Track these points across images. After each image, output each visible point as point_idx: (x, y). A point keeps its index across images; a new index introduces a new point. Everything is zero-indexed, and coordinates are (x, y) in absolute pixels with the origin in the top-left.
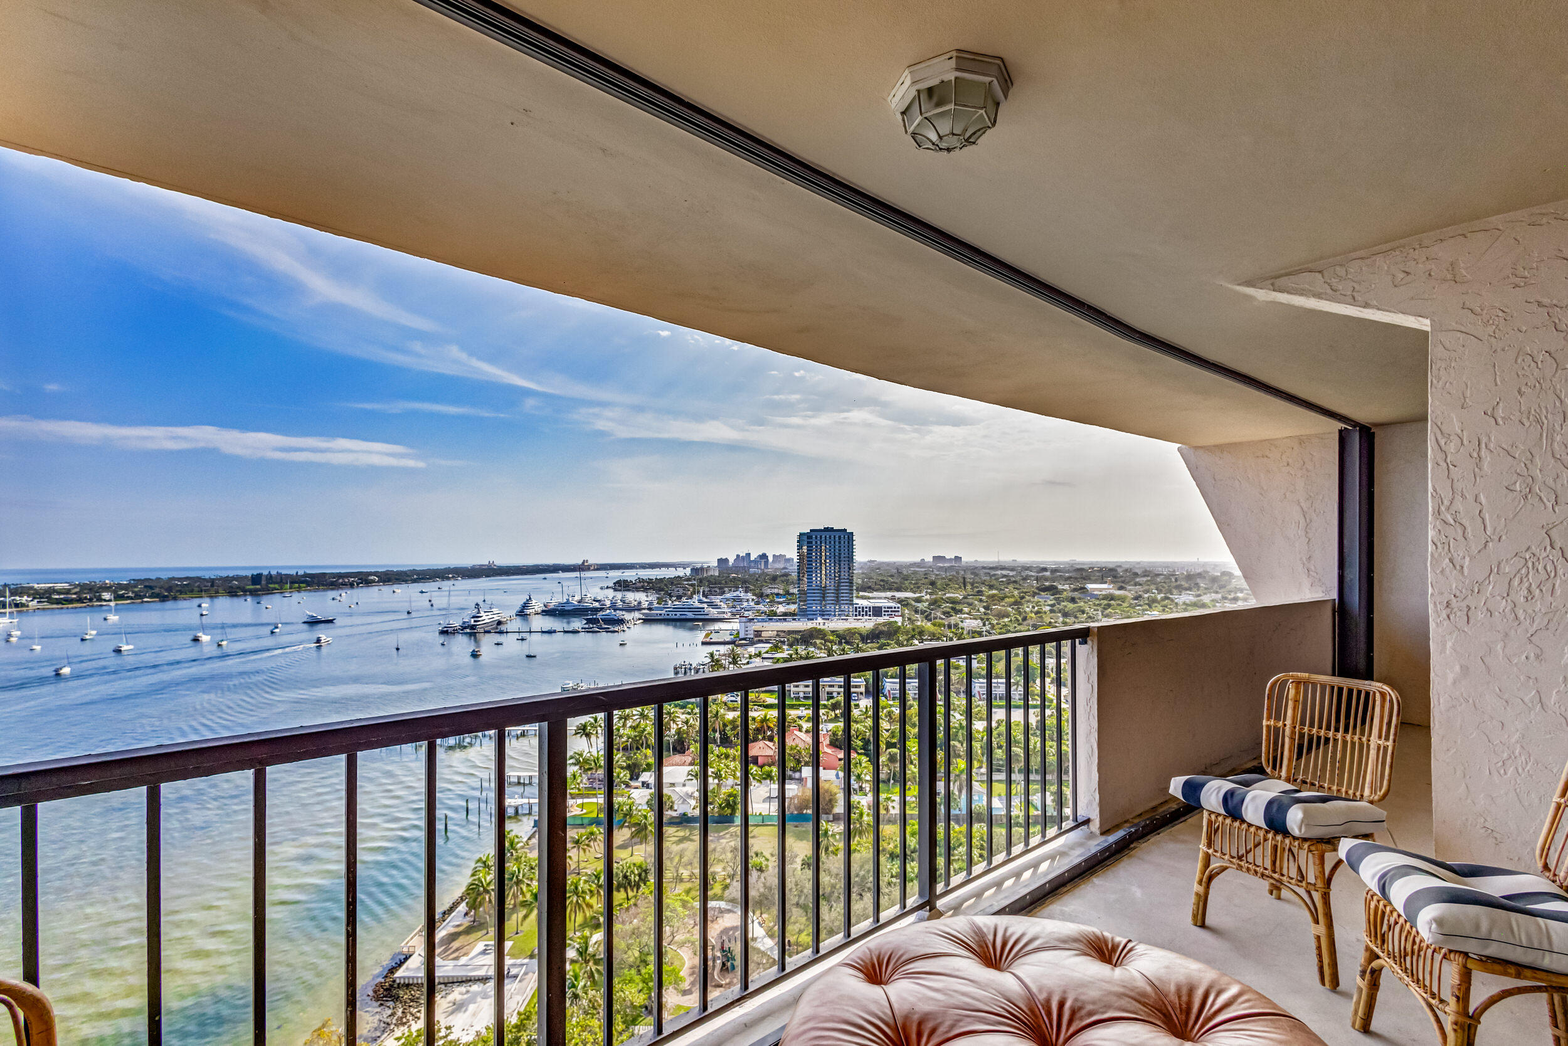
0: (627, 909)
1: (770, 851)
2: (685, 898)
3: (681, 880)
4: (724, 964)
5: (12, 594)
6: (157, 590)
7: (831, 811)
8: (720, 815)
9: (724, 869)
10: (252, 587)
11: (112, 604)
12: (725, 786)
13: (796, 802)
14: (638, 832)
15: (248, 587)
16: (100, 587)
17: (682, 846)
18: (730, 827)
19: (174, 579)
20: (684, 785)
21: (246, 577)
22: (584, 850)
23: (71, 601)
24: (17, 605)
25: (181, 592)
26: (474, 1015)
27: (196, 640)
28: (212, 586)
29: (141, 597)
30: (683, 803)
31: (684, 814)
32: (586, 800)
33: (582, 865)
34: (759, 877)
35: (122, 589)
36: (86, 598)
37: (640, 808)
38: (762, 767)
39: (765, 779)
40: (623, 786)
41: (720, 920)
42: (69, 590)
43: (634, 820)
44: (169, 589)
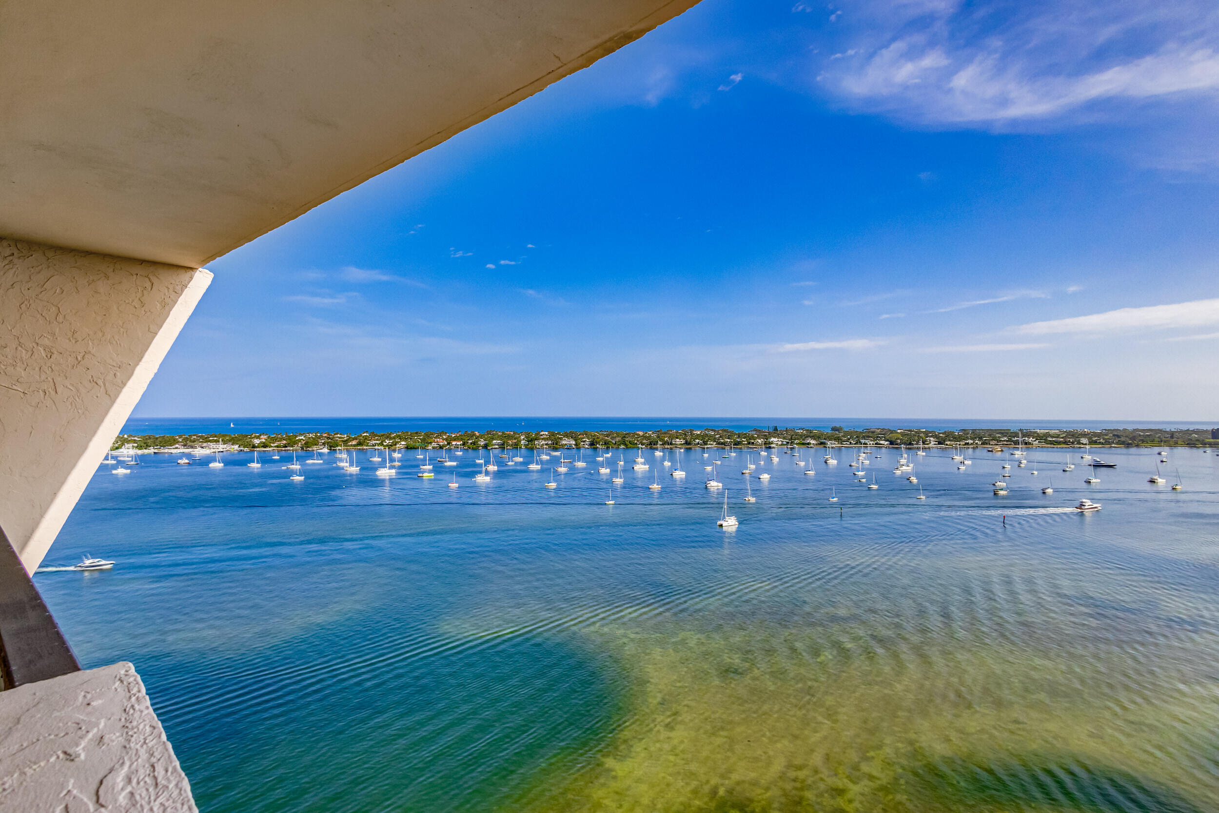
5: (1024, 436)
6: (1123, 439)
10: (1212, 440)
11: (1087, 447)
15: (1208, 440)
16: (1079, 435)
19: (1137, 430)
21: (1207, 431)
23: (1059, 443)
24: (1026, 444)
25: (1143, 441)
27: (1152, 481)
28: (1172, 437)
29: (1109, 443)
35: (1095, 437)
36: (1069, 441)
42: (1059, 435)
44: (1133, 438)
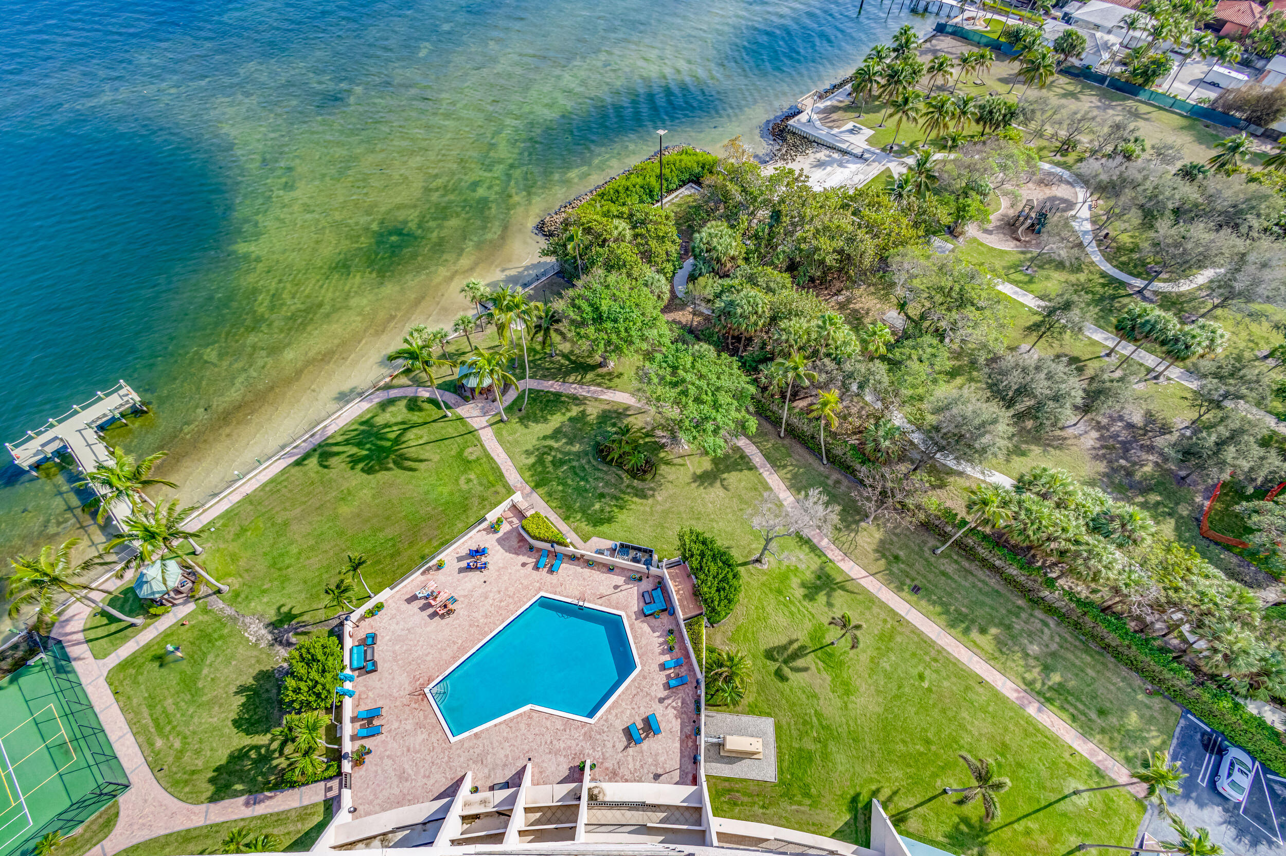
0: (975, 143)
1: (1153, 142)
2: (1033, 155)
3: (1041, 136)
4: (1033, 225)
7: (1267, 123)
8: (1127, 81)
9: (1091, 141)
12: (1157, 49)
13: (1231, 97)
14: (1028, 71)
17: (1063, 101)
18: (1129, 99)
20: (1109, 32)
22: (967, 71)
26: (829, 174)
30: (1094, 53)
31: (1088, 68)
32: (996, 17)
33: (960, 85)
34: (1121, 164)
37: (1045, 43)
38: (1220, 38)
39: (1213, 55)
40: (1042, 12)
41: (1054, 188)
43: (1030, 56)
